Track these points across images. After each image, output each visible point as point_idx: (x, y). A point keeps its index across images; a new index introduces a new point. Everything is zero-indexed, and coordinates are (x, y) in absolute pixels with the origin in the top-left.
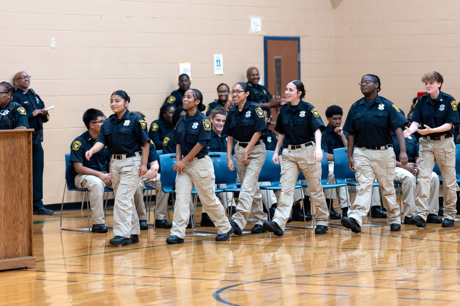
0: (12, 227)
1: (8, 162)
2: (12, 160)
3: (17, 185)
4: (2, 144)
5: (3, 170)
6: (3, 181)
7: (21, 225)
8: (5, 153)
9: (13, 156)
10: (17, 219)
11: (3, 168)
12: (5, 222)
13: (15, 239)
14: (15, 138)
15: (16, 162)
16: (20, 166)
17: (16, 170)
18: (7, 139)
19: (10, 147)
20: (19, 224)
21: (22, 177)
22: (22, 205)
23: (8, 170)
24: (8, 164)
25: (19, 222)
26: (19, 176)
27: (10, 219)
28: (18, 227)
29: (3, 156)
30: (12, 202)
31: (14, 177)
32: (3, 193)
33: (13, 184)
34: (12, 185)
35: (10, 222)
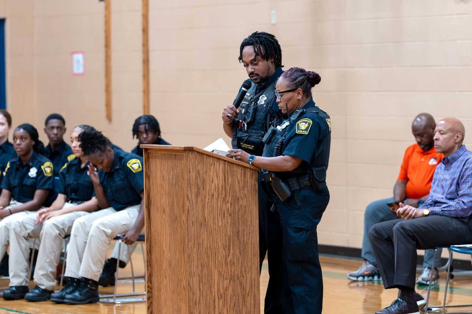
0: (176, 292)
1: (172, 194)
2: (175, 192)
3: (179, 229)
4: (166, 166)
5: (168, 206)
6: (167, 220)
7: (184, 290)
8: (169, 180)
9: (175, 185)
10: (180, 281)
11: (168, 202)
12: (170, 283)
13: (179, 311)
14: (177, 159)
15: (179, 193)
16: (182, 202)
17: (179, 207)
18: (171, 160)
19: (173, 172)
20: (182, 289)
21: (184, 219)
22: (184, 261)
23: (172, 205)
24: (171, 197)
25: (182, 288)
26: (181, 216)
27: (175, 281)
28: (182, 294)
29: (167, 183)
30: (176, 254)
31: (177, 218)
32: (168, 240)
33: (176, 227)
34: (175, 230)
35: (174, 284)
